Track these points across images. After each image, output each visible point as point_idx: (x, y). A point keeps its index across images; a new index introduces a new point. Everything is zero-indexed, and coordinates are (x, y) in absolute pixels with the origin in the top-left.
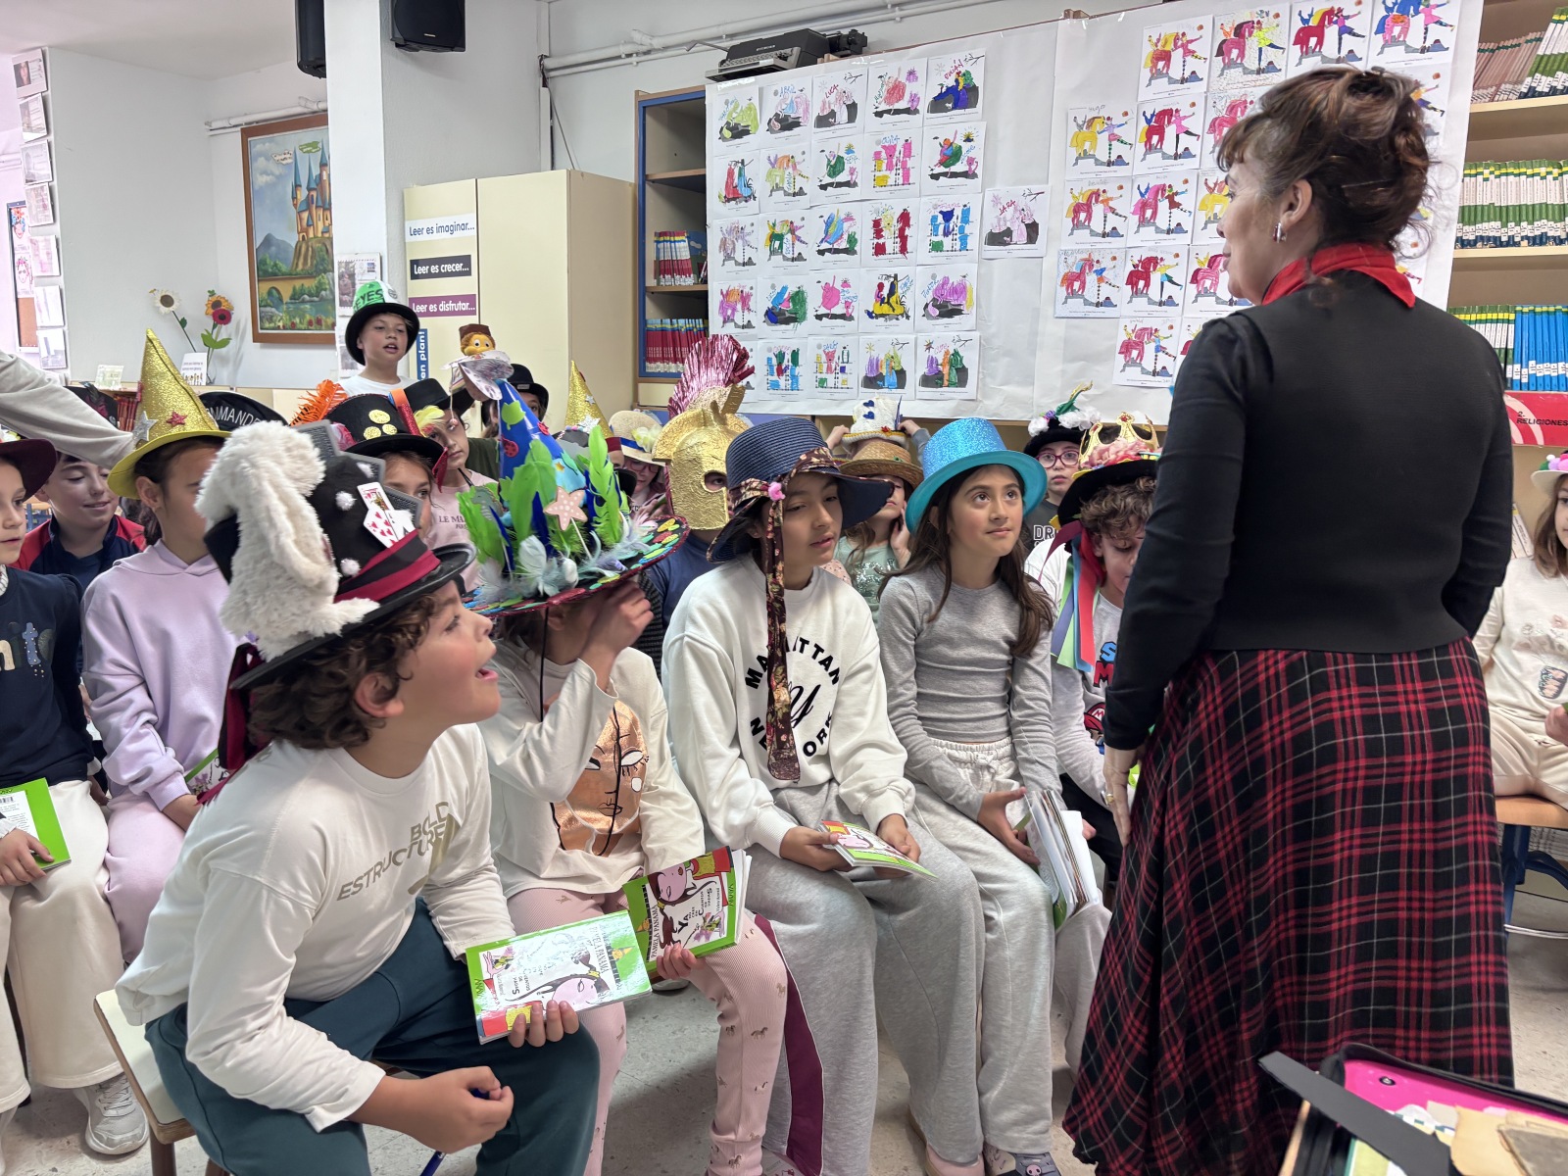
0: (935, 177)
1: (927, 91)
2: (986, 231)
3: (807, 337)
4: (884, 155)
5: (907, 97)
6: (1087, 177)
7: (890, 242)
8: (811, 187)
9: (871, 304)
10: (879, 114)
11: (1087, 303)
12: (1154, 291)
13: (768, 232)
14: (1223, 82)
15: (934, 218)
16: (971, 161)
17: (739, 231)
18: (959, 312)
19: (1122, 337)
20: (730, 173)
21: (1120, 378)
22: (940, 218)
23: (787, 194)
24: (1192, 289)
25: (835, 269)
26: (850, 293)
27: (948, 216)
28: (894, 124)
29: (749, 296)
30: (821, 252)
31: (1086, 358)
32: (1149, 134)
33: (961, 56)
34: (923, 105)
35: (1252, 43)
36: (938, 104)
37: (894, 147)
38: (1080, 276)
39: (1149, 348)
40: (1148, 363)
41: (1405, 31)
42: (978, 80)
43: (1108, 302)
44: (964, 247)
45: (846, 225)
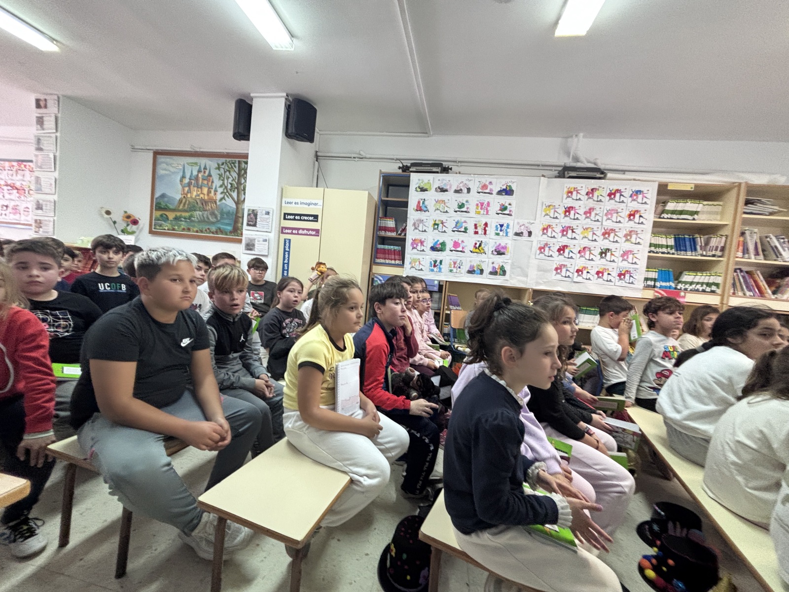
0: (498, 214)
1: (496, 189)
2: (515, 231)
3: (446, 257)
4: (479, 205)
5: (489, 189)
6: (547, 221)
7: (480, 230)
8: (451, 211)
9: (472, 249)
10: (479, 193)
11: (545, 255)
12: (566, 254)
13: (433, 222)
14: (587, 202)
15: (497, 226)
16: (510, 211)
17: (421, 221)
18: (504, 254)
19: (555, 266)
20: (419, 202)
21: (554, 277)
22: (499, 226)
23: (441, 212)
24: (578, 255)
25: (459, 237)
26: (463, 245)
27: (502, 226)
28: (484, 196)
29: (424, 241)
30: (454, 231)
31: (544, 271)
32: (566, 212)
33: (508, 180)
34: (495, 192)
35: (596, 194)
36: (500, 193)
37: (483, 203)
38: (543, 248)
39: (564, 270)
40: (563, 273)
41: (637, 198)
42: (514, 188)
43: (551, 256)
44: (507, 235)
45: (464, 224)
